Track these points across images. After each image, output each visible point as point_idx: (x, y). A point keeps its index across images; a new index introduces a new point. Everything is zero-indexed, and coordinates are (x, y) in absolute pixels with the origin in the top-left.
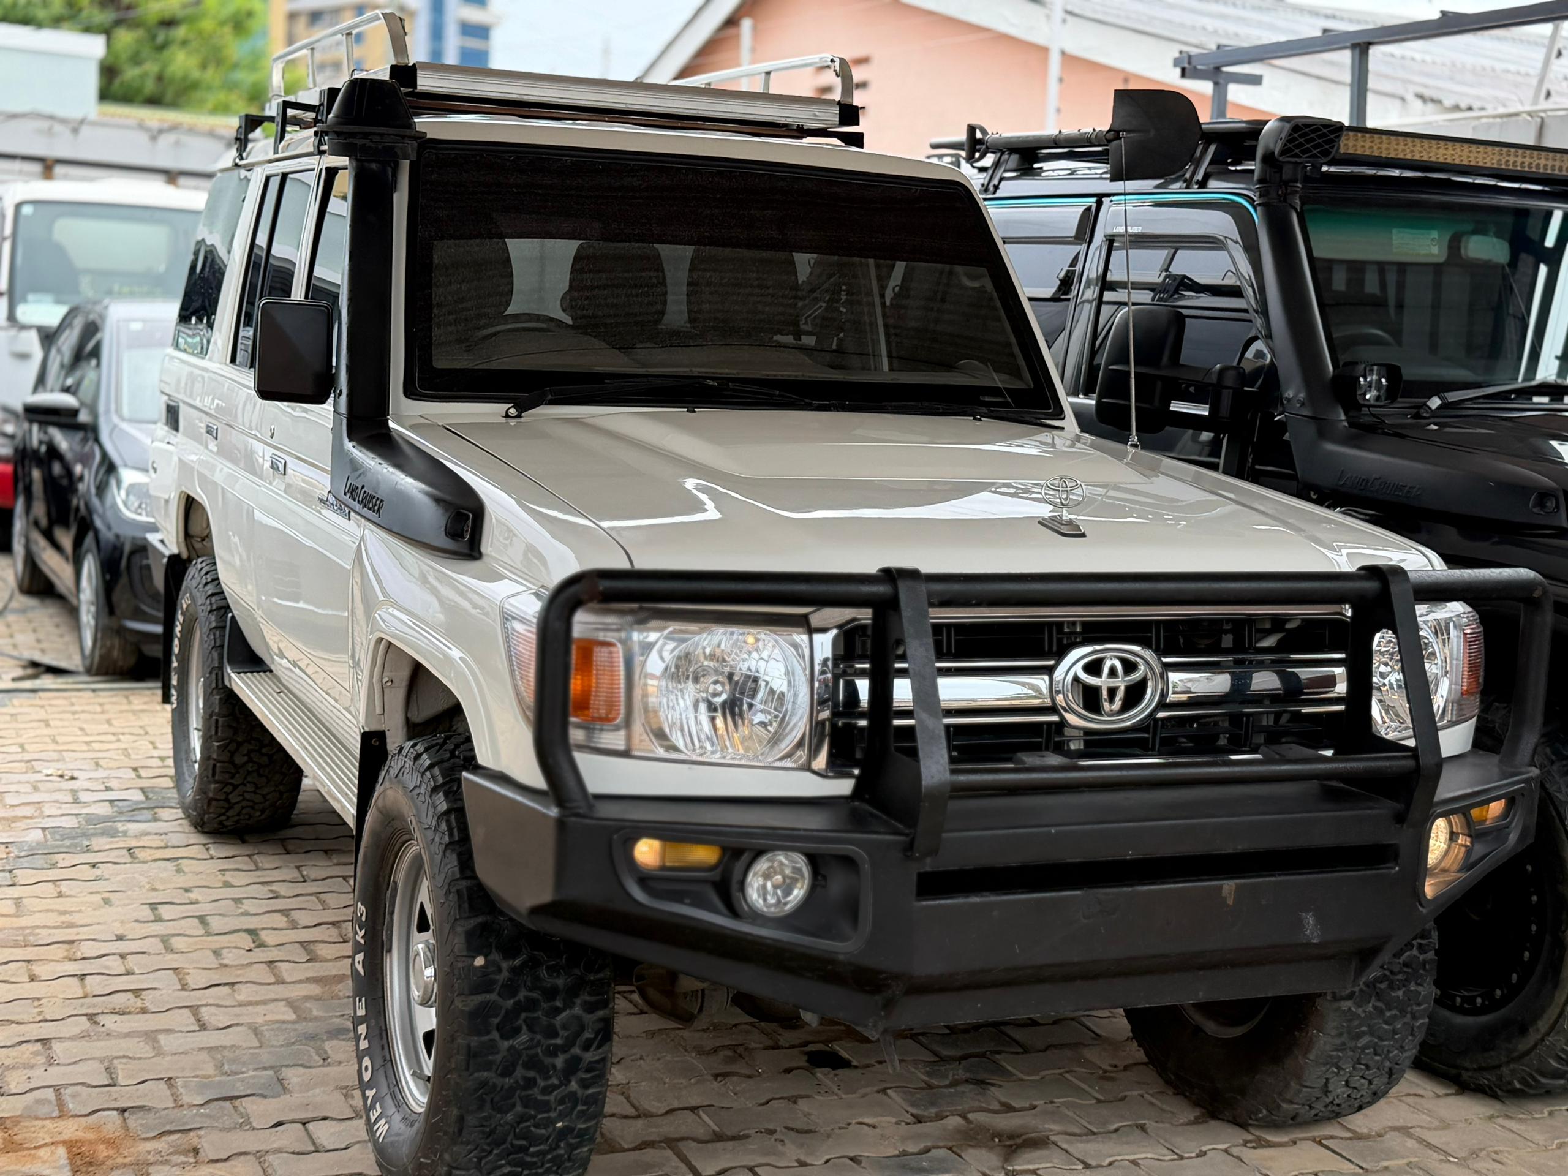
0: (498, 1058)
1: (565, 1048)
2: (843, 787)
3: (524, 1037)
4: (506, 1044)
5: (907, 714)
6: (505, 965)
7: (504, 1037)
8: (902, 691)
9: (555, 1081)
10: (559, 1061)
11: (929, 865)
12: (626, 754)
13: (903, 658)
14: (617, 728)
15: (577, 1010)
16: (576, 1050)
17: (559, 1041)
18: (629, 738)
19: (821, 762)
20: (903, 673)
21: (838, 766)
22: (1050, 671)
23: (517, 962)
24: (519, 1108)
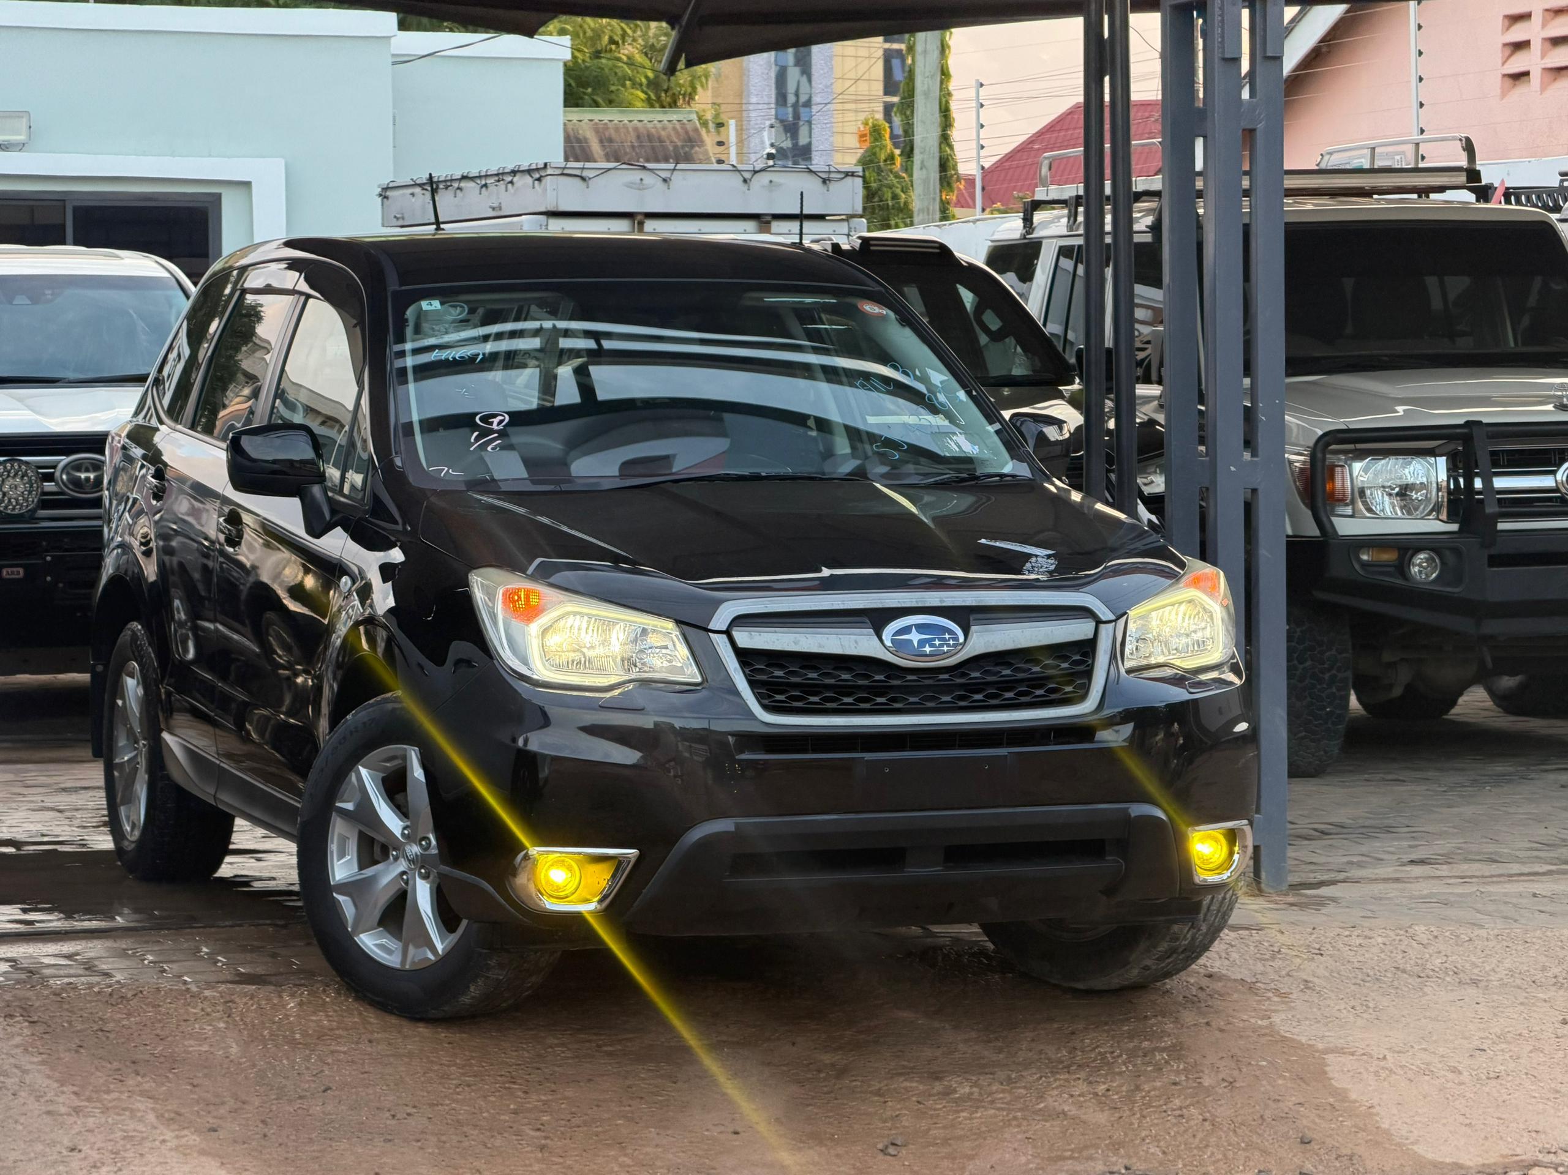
0: (1298, 673)
1: (1329, 670)
2: (1454, 527)
3: (1309, 663)
4: (1301, 666)
5: (1480, 493)
6: (1298, 630)
7: (1301, 663)
8: (1478, 484)
9: (1325, 686)
10: (1327, 676)
11: (1494, 551)
12: (1352, 516)
13: (1477, 467)
14: (1347, 505)
15: (1334, 652)
16: (1334, 672)
17: (1326, 666)
18: (1353, 509)
19: (1444, 517)
20: (1477, 475)
21: (1451, 518)
22: (1554, 473)
23: (1304, 628)
24: (1309, 699)
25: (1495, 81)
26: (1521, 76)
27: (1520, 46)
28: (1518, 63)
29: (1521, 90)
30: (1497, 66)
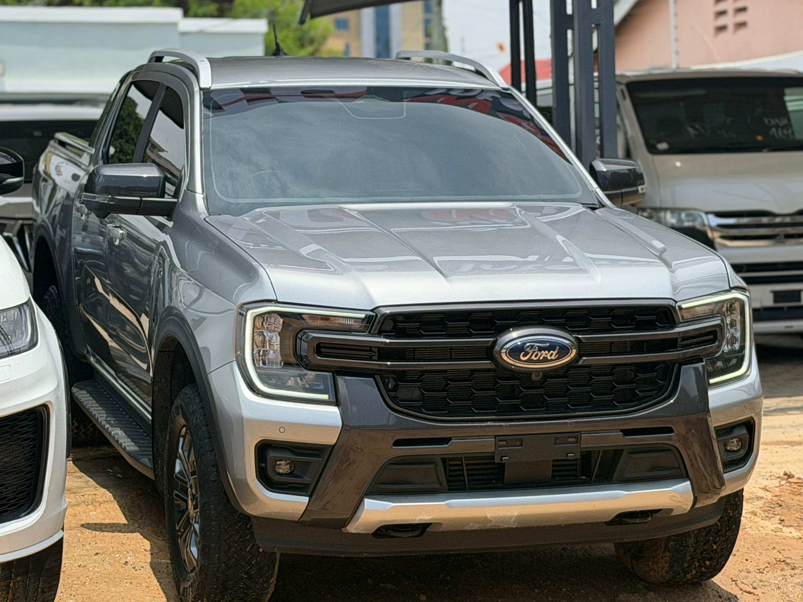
25: (711, 30)
26: (722, 29)
27: (722, 13)
28: (722, 21)
29: (723, 36)
30: (713, 23)
